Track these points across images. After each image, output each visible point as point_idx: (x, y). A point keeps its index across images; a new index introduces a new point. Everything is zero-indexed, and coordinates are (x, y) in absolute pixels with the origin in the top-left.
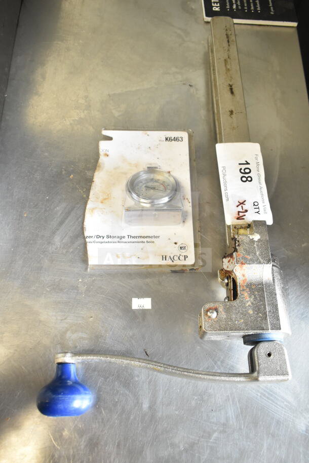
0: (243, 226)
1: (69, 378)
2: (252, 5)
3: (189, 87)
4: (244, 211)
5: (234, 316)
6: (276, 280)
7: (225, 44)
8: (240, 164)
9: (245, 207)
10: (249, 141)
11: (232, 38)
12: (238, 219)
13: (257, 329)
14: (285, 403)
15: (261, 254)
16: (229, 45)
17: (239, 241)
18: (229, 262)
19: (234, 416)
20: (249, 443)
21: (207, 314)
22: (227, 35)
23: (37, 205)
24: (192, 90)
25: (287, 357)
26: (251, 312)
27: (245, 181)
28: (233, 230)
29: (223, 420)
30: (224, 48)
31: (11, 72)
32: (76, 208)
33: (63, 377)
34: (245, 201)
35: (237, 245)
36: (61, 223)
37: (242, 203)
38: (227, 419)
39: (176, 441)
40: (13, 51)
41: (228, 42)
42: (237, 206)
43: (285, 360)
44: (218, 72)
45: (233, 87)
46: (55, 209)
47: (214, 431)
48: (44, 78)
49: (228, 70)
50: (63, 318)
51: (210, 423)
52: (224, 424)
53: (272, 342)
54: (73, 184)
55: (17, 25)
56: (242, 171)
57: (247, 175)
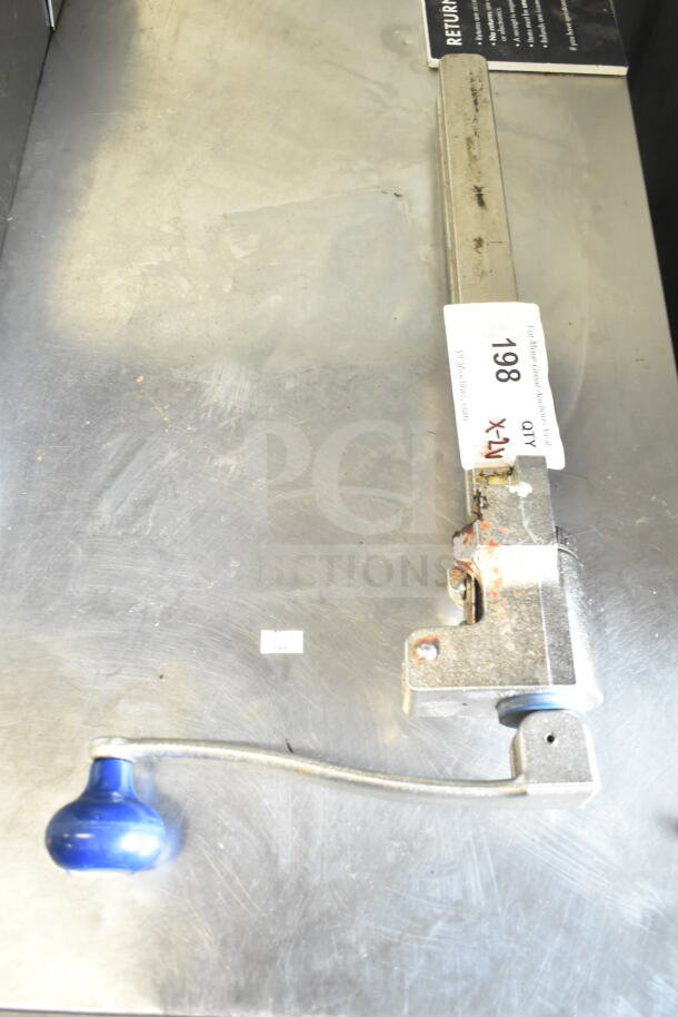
0: (500, 472)
1: (116, 787)
2: (530, 34)
3: (395, 197)
4: (501, 440)
5: (473, 656)
6: (567, 581)
7: (470, 108)
8: (495, 345)
9: (504, 433)
10: (517, 298)
11: (484, 95)
12: (488, 456)
13: (524, 682)
14: (596, 859)
15: (534, 526)
16: (477, 110)
17: (485, 498)
18: (465, 542)
19: (479, 885)
20: (512, 945)
21: (414, 653)
22: (473, 90)
23: (65, 437)
24: (400, 203)
25: (589, 744)
26: (510, 647)
27: (506, 380)
28: (477, 480)
29: (456, 895)
30: (465, 115)
31: (22, 174)
32: (146, 445)
33: (106, 785)
34: (504, 420)
35: (482, 505)
36: (115, 474)
37: (498, 425)
38: (465, 891)
39: (352, 937)
40: (28, 130)
41: (476, 102)
42: (487, 431)
43: (585, 749)
44: (453, 163)
45: (483, 192)
46: (104, 446)
47: (436, 918)
48: (89, 182)
49: (474, 159)
50: (113, 671)
51: (428, 898)
52: (458, 903)
53: (557, 714)
54: (143, 394)
55: (40, 81)
56: (500, 359)
57: (508, 368)
